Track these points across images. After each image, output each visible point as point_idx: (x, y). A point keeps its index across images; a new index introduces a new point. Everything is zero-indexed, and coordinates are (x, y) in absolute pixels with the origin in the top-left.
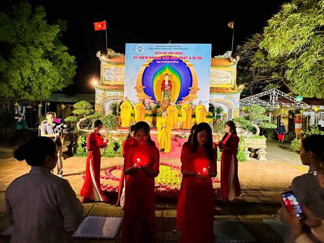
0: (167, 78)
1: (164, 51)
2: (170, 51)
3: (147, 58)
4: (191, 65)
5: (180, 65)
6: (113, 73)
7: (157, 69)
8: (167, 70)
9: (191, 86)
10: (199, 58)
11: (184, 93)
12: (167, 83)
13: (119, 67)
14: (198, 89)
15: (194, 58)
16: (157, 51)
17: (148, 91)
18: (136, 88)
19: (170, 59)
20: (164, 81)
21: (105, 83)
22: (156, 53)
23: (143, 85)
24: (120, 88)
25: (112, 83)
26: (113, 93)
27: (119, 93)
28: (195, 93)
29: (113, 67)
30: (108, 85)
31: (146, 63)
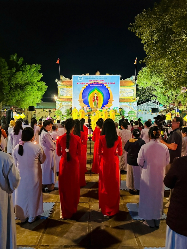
0: (96, 95)
1: (94, 79)
2: (97, 80)
3: (84, 83)
4: (109, 87)
5: (103, 87)
6: (65, 91)
7: (91, 90)
8: (96, 91)
9: (109, 99)
10: (113, 83)
11: (106, 103)
12: (95, 98)
13: (68, 88)
14: (113, 101)
15: (110, 83)
16: (90, 79)
17: (86, 102)
18: (79, 100)
19: (97, 84)
20: (94, 97)
21: (61, 97)
22: (89, 81)
23: (83, 99)
24: (70, 100)
25: (65, 97)
26: (66, 103)
27: (69, 103)
28: (111, 102)
29: (65, 88)
30: (62, 98)
31: (84, 86)
